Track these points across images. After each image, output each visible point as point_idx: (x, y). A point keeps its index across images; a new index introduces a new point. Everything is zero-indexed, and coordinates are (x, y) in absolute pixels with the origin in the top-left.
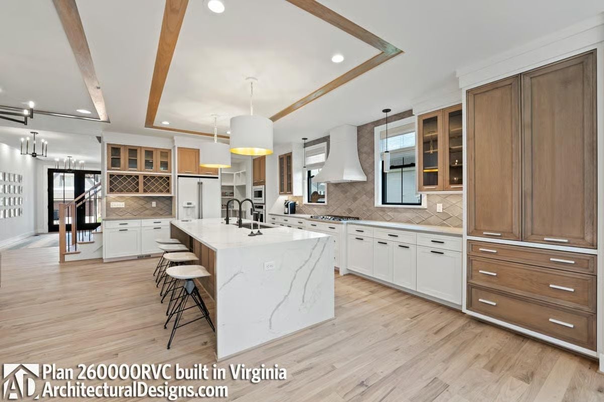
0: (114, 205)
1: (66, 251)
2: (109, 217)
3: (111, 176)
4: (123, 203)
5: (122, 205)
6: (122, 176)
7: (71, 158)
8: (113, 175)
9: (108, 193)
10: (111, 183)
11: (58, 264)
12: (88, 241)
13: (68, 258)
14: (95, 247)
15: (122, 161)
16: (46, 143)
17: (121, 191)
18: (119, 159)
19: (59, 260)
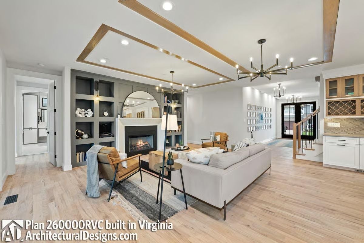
0: (330, 124)
1: (296, 152)
2: (326, 134)
3: (329, 103)
4: (339, 124)
5: (337, 125)
6: (339, 102)
7: (294, 96)
8: (331, 102)
9: (326, 116)
10: (329, 108)
11: (292, 159)
12: (311, 149)
13: (298, 157)
14: (315, 153)
15: (339, 91)
16: (285, 88)
17: (337, 114)
18: (337, 89)
19: (293, 157)
